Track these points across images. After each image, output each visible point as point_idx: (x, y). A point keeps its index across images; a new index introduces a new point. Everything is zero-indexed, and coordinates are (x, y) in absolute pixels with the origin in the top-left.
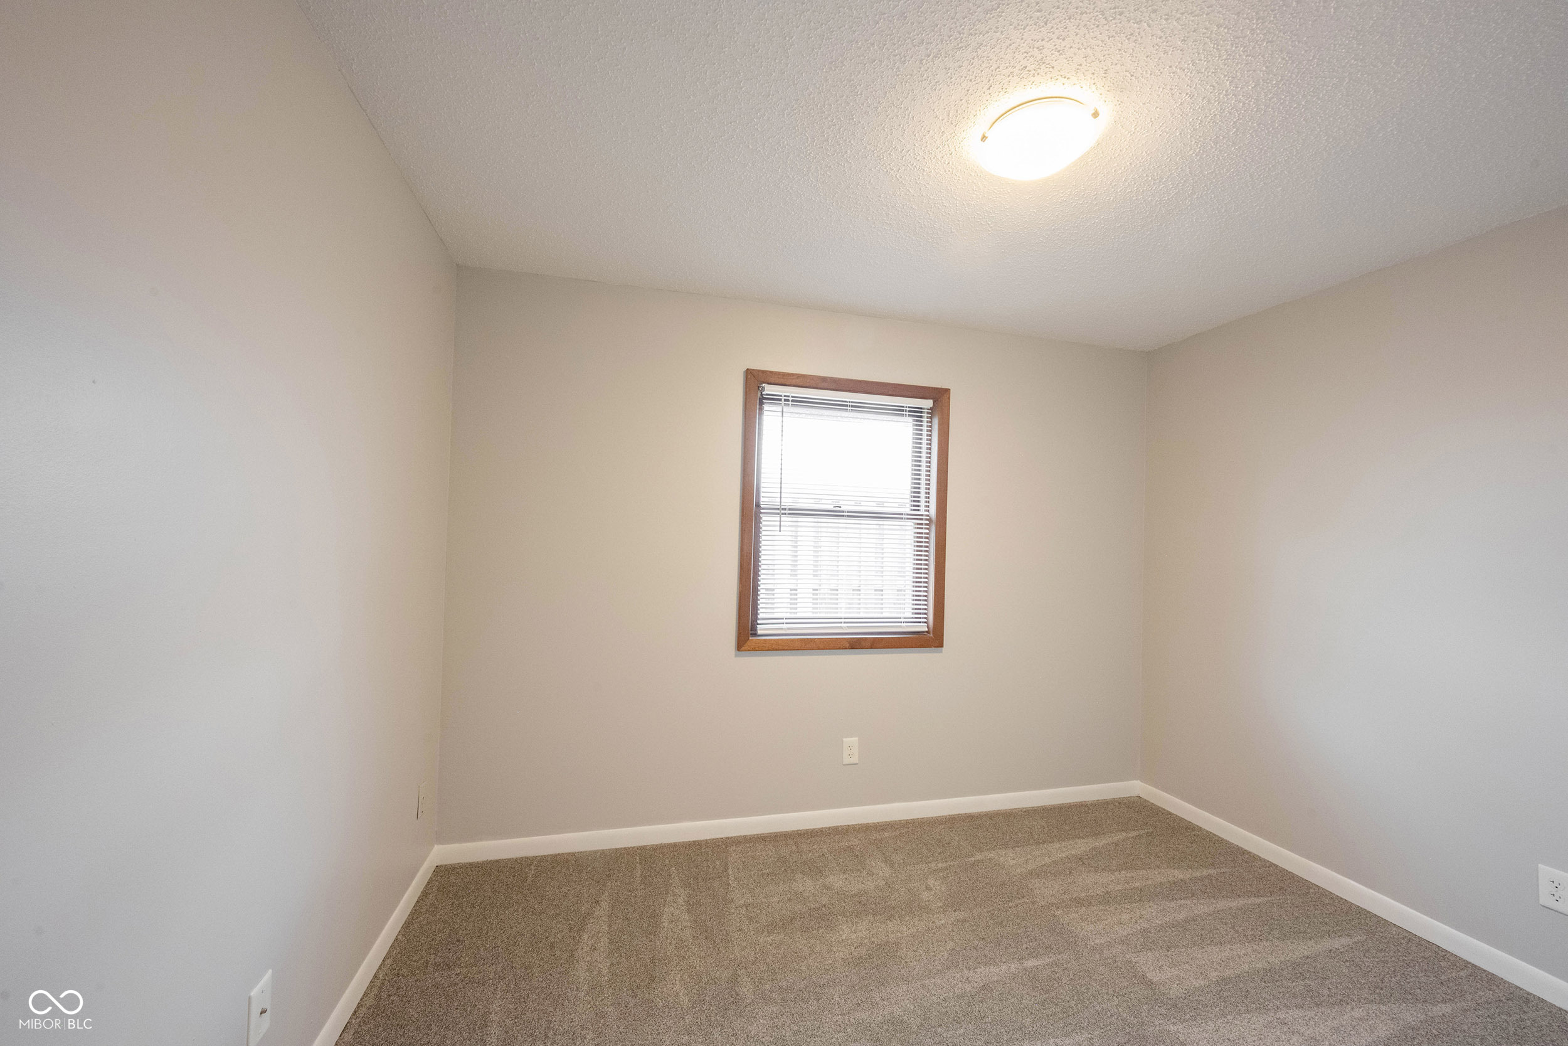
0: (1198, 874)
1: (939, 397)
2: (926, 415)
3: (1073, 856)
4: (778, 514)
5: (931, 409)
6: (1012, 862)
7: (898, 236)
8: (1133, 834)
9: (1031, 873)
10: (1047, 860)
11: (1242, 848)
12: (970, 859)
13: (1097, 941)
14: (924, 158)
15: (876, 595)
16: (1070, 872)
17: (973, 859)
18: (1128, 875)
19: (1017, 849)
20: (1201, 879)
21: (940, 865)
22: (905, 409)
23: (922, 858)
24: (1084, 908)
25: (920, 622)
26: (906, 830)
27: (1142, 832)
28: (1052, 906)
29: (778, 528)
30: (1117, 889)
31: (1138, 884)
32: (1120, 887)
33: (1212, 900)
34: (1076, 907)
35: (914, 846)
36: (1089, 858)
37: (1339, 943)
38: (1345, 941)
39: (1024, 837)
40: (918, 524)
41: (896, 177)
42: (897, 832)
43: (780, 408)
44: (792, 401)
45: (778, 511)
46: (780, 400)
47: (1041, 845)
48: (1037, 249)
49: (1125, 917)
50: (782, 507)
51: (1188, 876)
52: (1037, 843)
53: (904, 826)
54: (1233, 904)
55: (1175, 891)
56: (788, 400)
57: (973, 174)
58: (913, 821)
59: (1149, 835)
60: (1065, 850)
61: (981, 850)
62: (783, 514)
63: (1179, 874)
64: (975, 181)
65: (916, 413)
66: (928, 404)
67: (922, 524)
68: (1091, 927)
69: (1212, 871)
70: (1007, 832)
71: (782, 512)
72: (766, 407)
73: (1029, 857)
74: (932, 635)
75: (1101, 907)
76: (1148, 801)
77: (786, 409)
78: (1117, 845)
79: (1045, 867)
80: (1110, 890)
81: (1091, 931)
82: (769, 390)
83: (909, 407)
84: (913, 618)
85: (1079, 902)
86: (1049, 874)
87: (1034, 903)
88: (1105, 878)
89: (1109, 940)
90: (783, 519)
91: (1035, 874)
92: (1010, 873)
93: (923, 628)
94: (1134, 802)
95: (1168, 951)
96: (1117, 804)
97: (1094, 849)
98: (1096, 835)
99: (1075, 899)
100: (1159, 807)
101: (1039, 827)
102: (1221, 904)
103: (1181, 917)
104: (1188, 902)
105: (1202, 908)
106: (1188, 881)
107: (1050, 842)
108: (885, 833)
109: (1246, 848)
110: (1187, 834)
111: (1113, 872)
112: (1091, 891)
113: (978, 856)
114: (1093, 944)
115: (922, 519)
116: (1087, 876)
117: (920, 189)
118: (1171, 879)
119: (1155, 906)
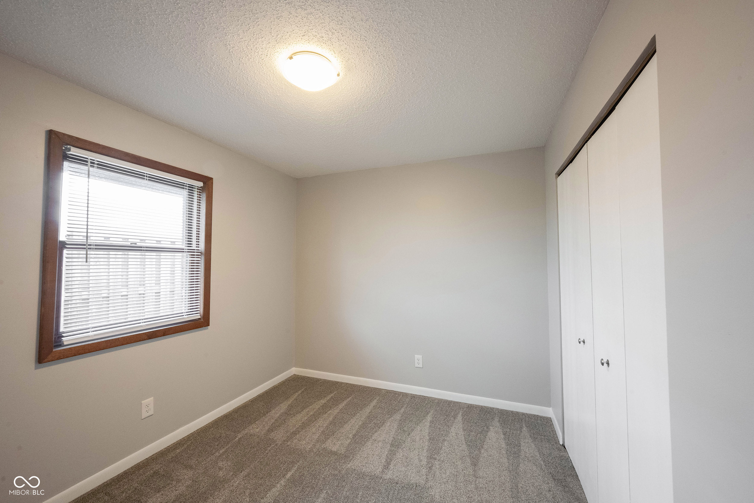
0: (328, 398)
1: (207, 182)
2: (196, 190)
3: (282, 413)
4: (85, 248)
5: (201, 187)
6: (257, 430)
7: (211, 82)
8: (300, 392)
9: (268, 431)
10: (273, 421)
11: (336, 381)
12: (236, 440)
13: (309, 447)
14: (252, 50)
15: (122, 299)
16: (284, 421)
17: (237, 439)
18: (307, 411)
19: (257, 422)
20: (330, 400)
21: (221, 452)
22: (185, 185)
23: (208, 453)
24: (297, 435)
25: (193, 314)
26: (190, 442)
27: (303, 390)
28: (285, 442)
29: (85, 260)
30: (305, 419)
31: (311, 413)
32: (306, 418)
33: (337, 406)
34: (294, 436)
35: (200, 448)
36: (289, 411)
37: (374, 403)
38: (375, 401)
39: (257, 414)
40: (192, 255)
41: (230, 50)
42: (186, 446)
43: (86, 168)
44: (98, 164)
45: (85, 247)
46: (87, 162)
47: (267, 415)
48: (279, 120)
49: (314, 430)
50: (89, 243)
51: (326, 401)
52: (264, 415)
53: (188, 440)
54: (343, 404)
55: (325, 408)
56: (94, 163)
57: (272, 71)
58: (192, 434)
59: (306, 389)
60: (277, 412)
61: (239, 432)
62: (89, 249)
63: (323, 401)
64: (270, 75)
65: (191, 188)
66: (201, 184)
67: (194, 255)
68: (304, 442)
69: (332, 395)
70: (248, 416)
71: (89, 247)
72: (66, 164)
73: (264, 423)
74: (202, 320)
75: (304, 431)
76: (299, 375)
77: (91, 169)
78: (297, 400)
79: (273, 425)
80: (303, 421)
81: (305, 444)
82: (74, 151)
83: (188, 184)
84: (189, 312)
85: (295, 433)
86: (277, 427)
87: (276, 445)
88: (299, 417)
89: (313, 444)
90: (88, 253)
91: (270, 430)
92: (259, 436)
93: (198, 316)
94: (294, 378)
95: (334, 435)
96: (288, 381)
97: (289, 406)
98: (287, 398)
99: (292, 433)
100: (304, 376)
101: (261, 406)
102: (341, 406)
103: (331, 419)
104: (331, 411)
105: (335, 411)
106: (327, 403)
107: (270, 412)
108: (177, 451)
109: (337, 381)
110: (318, 383)
111: (300, 412)
112: (296, 426)
113: (240, 436)
114: (308, 449)
115: (194, 252)
116: (292, 420)
117: (240, 64)
118: (321, 405)
119: (321, 419)
